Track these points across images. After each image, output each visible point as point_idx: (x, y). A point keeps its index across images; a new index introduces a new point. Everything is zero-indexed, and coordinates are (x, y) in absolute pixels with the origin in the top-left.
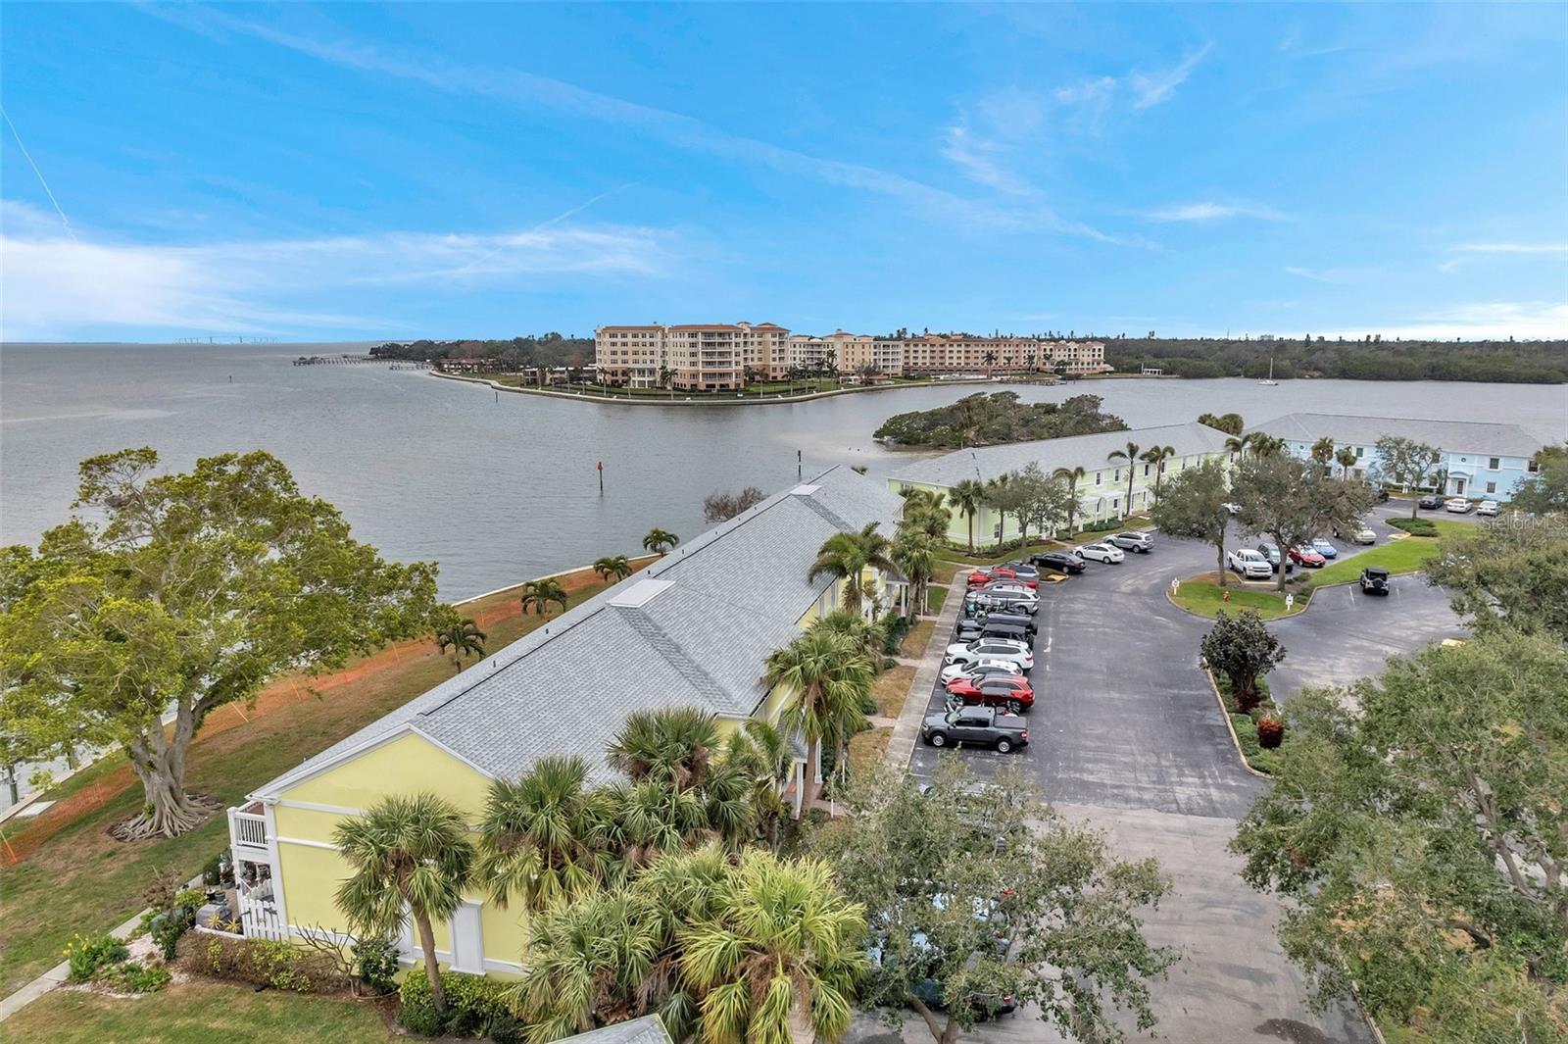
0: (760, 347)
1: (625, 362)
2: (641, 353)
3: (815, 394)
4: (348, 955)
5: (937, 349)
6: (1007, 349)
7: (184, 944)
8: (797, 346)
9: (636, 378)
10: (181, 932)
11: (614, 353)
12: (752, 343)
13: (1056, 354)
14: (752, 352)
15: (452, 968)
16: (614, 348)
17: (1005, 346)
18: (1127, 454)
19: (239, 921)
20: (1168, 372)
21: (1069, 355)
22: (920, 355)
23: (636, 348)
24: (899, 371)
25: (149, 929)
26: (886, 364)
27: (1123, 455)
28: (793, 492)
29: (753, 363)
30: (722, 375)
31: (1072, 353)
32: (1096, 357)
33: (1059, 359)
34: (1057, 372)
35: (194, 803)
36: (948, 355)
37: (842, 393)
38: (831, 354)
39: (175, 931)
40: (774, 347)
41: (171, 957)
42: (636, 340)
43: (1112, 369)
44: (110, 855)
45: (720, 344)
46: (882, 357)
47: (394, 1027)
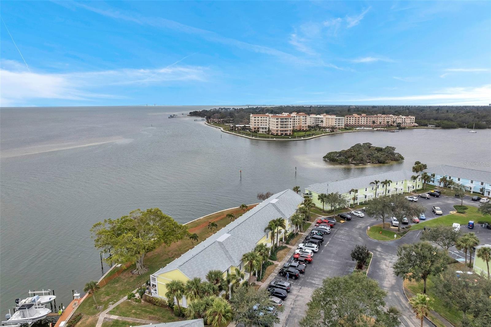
0: (299, 120)
1: (258, 125)
2: (263, 123)
3: (314, 136)
4: (167, 302)
5: (357, 119)
6: (381, 119)
7: (143, 296)
8: (312, 118)
9: (261, 130)
10: (143, 294)
11: (255, 123)
12: (296, 119)
13: (398, 120)
14: (296, 122)
15: (182, 306)
16: (255, 121)
17: (380, 118)
18: (375, 183)
19: (151, 293)
20: (438, 126)
21: (402, 121)
22: (351, 121)
23: (261, 121)
24: (343, 127)
25: (138, 292)
26: (339, 124)
27: (374, 183)
28: (271, 202)
29: (296, 125)
30: (285, 131)
31: (403, 120)
32: (412, 121)
33: (398, 122)
34: (397, 126)
35: (144, 268)
36: (360, 121)
37: (323, 136)
38: (322, 121)
39: (142, 294)
40: (303, 120)
41: (141, 297)
42: (261, 119)
43: (417, 125)
44: (131, 277)
45: (285, 122)
46: (338, 122)
47: (173, 314)
